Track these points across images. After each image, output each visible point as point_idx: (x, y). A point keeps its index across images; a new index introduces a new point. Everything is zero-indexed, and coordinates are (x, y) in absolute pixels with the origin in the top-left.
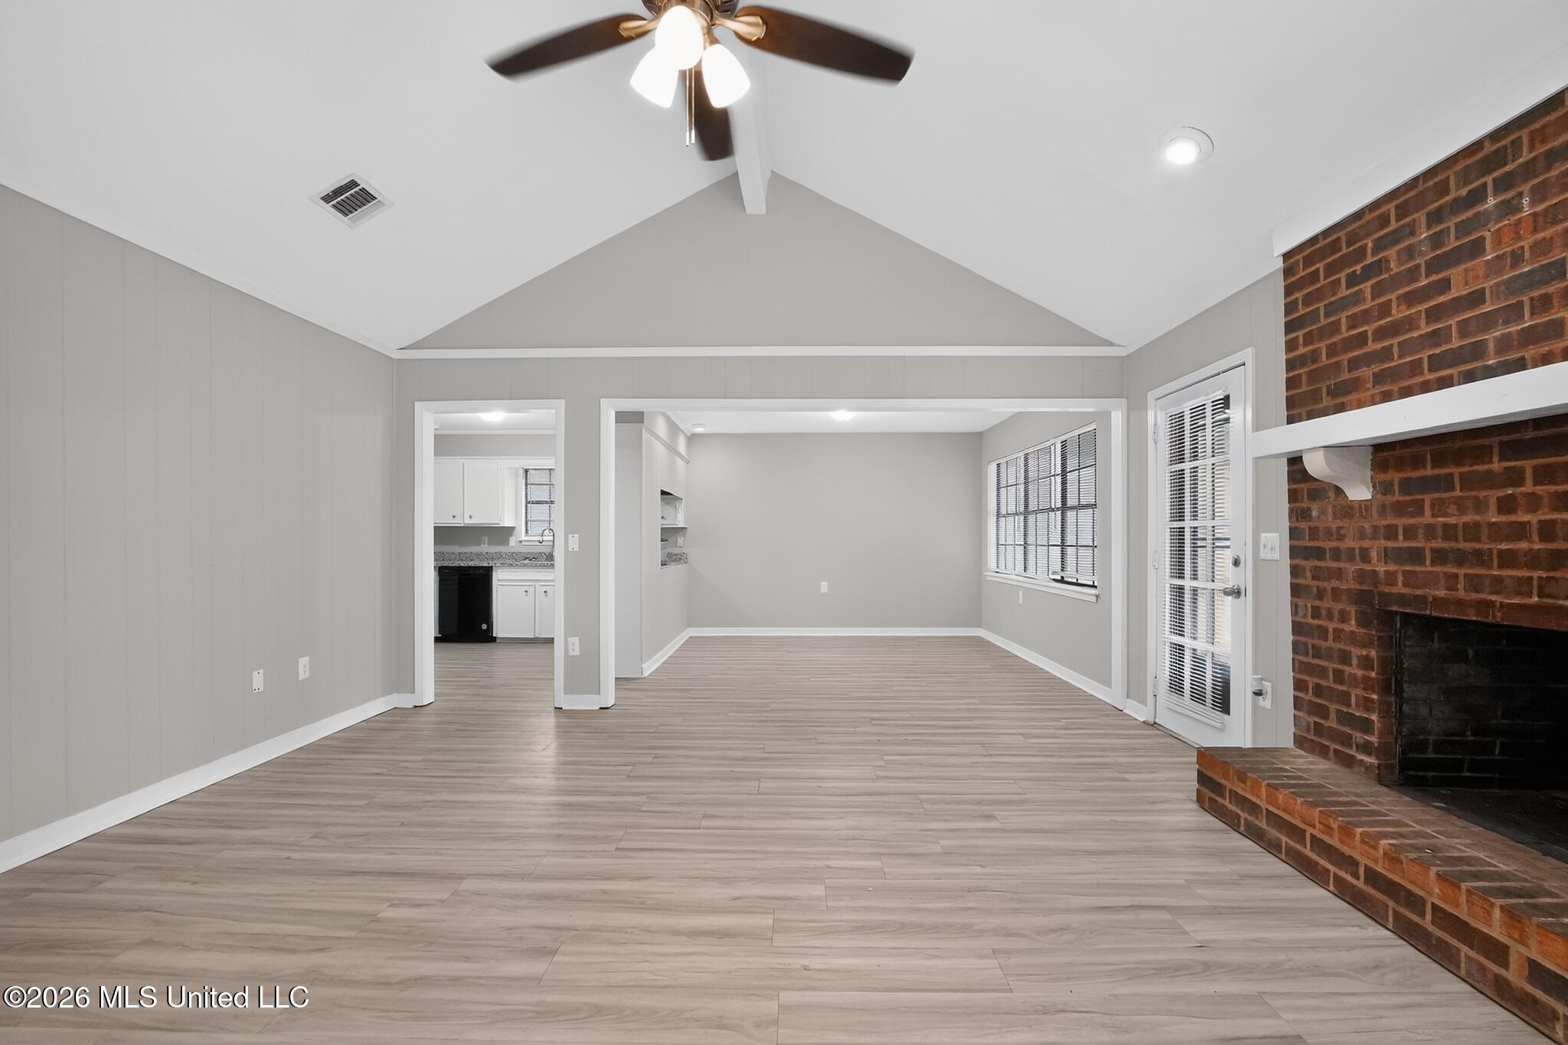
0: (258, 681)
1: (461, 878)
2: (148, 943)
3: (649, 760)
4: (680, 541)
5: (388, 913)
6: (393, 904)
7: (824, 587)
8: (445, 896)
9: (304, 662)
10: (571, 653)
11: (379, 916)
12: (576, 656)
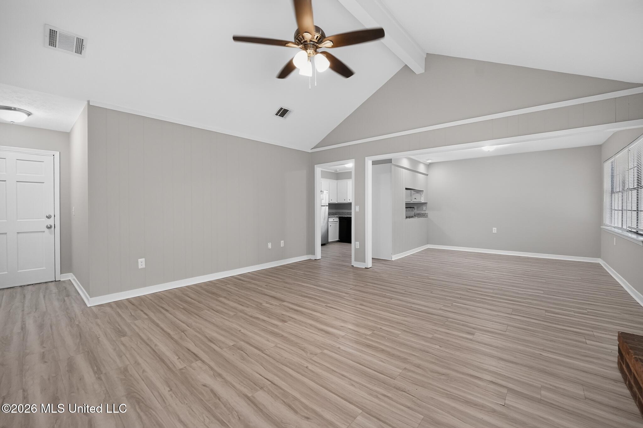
0: (270, 246)
1: (284, 301)
2: (225, 297)
3: (363, 285)
4: (424, 208)
5: (265, 304)
6: (267, 303)
7: (495, 230)
8: (278, 304)
9: (282, 242)
10: (357, 247)
11: (263, 304)
12: (358, 248)
